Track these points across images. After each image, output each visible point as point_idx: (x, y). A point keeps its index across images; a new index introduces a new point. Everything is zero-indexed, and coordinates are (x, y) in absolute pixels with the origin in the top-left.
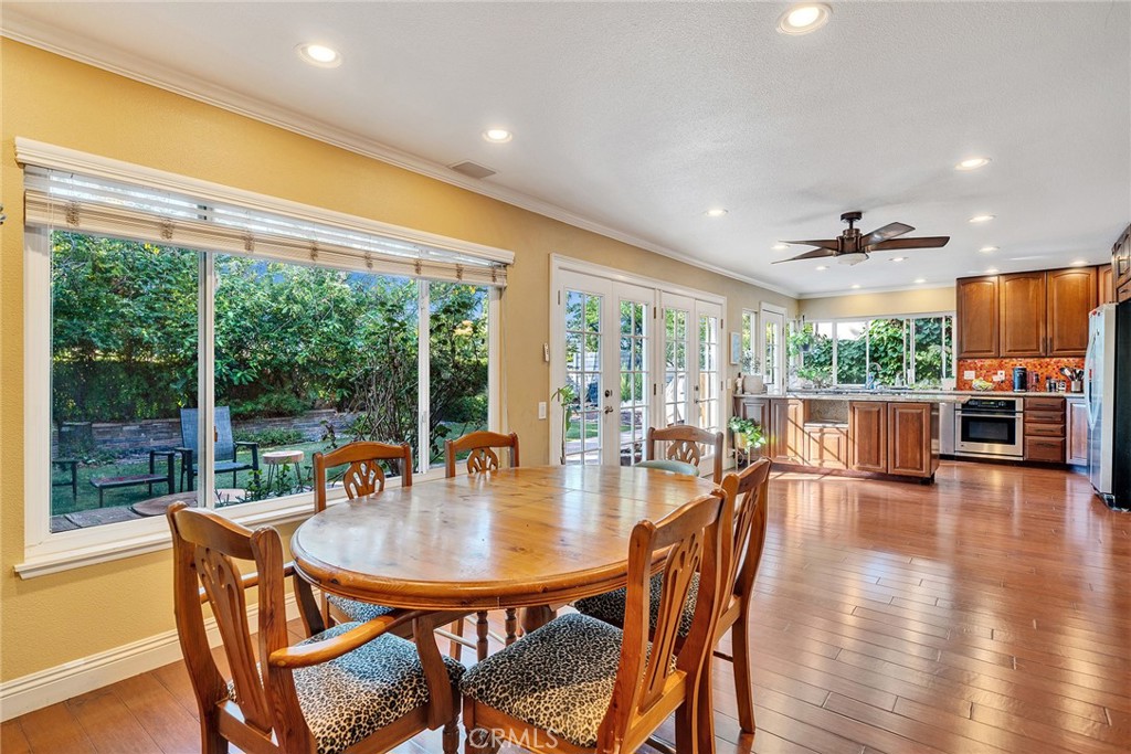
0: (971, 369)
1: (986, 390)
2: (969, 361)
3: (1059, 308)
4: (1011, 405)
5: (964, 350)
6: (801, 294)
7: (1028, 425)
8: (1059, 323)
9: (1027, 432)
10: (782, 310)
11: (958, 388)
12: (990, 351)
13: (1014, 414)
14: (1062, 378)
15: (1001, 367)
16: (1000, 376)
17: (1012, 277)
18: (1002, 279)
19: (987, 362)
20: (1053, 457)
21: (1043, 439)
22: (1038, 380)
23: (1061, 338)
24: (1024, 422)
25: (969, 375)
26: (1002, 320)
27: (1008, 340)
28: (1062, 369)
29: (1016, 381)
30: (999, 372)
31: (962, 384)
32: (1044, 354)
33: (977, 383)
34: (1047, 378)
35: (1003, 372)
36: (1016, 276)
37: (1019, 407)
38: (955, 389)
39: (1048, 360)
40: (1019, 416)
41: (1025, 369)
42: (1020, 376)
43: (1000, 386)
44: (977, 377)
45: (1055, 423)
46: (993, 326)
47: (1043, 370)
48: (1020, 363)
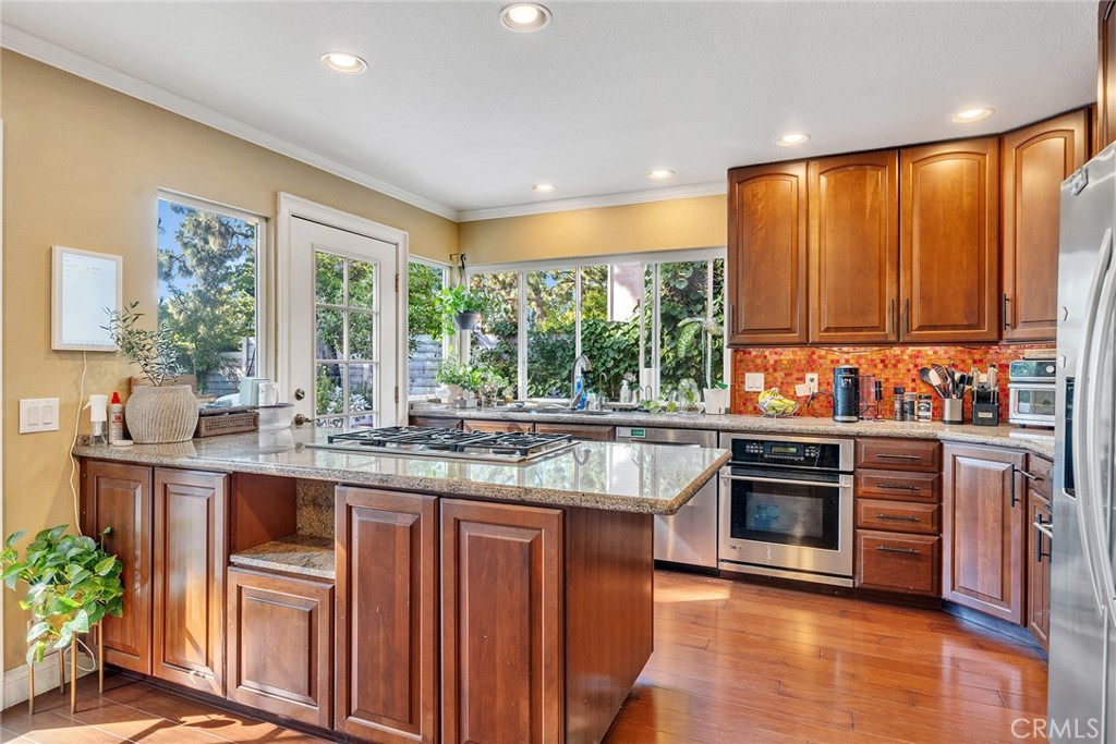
0: (757, 371)
1: (783, 415)
2: (754, 352)
3: (923, 232)
4: (830, 454)
5: (742, 327)
6: (460, 211)
7: (864, 504)
8: (922, 264)
9: (862, 520)
10: (397, 235)
11: (734, 410)
12: (789, 330)
13: (835, 475)
14: (924, 390)
15: (811, 365)
16: (808, 386)
17: (833, 163)
18: (814, 169)
19: (787, 355)
20: (916, 584)
21: (893, 537)
22: (879, 396)
23: (925, 299)
24: (856, 497)
25: (754, 381)
26: (814, 260)
27: (824, 307)
28: (924, 371)
29: (840, 398)
30: (808, 376)
31: (742, 402)
32: (893, 338)
33: (767, 399)
34: (897, 391)
35: (815, 376)
36: (842, 162)
37: (846, 462)
38: (728, 412)
39: (897, 350)
40: (845, 483)
41: (854, 371)
42: (847, 388)
43: (808, 407)
44: (768, 386)
45: (919, 500)
46: (796, 273)
47: (889, 373)
48: (846, 357)
